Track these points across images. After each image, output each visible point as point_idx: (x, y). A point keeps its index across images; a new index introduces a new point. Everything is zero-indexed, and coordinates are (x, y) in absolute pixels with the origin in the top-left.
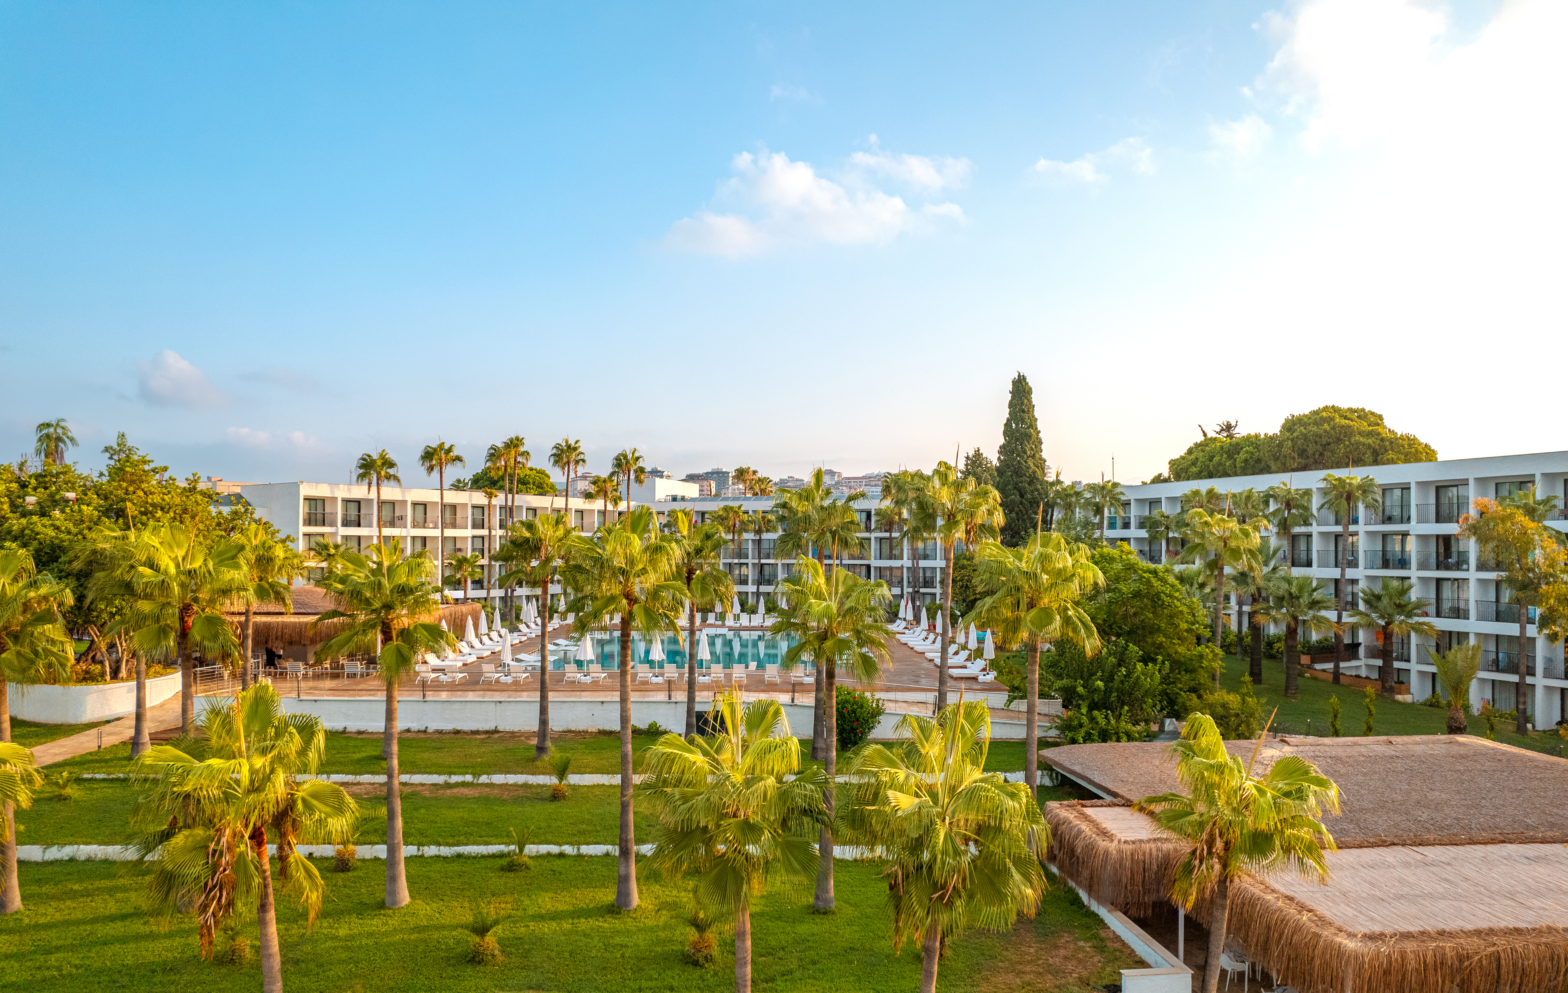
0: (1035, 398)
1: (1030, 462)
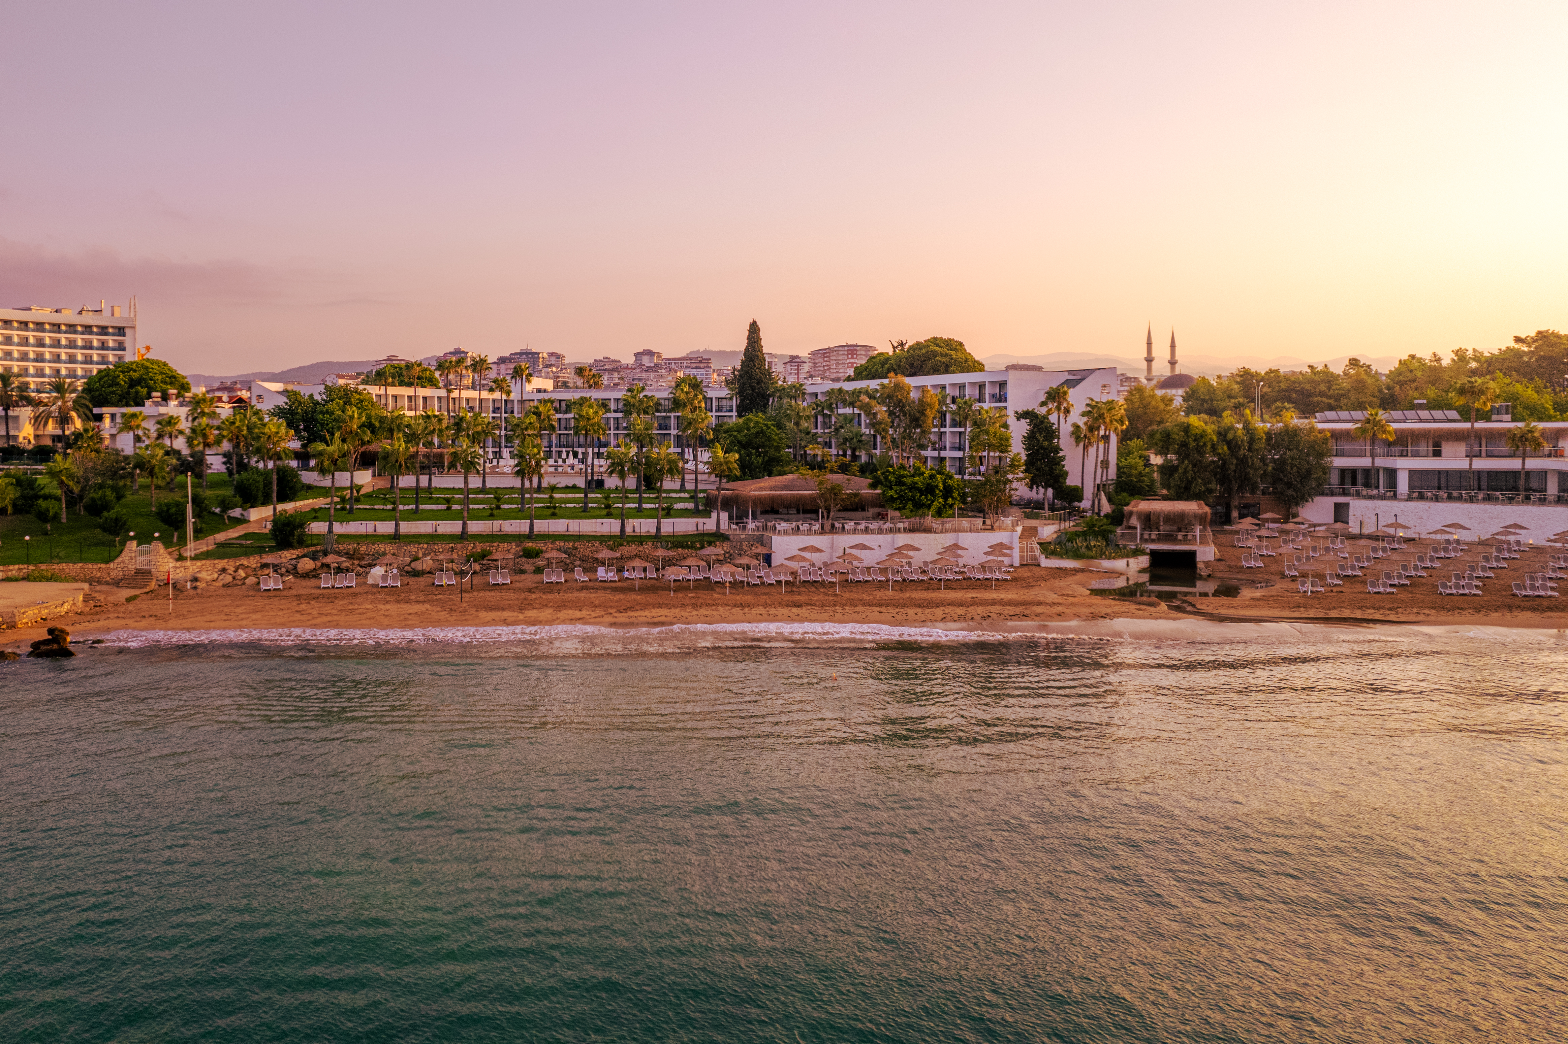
0: (762, 334)
1: (758, 371)
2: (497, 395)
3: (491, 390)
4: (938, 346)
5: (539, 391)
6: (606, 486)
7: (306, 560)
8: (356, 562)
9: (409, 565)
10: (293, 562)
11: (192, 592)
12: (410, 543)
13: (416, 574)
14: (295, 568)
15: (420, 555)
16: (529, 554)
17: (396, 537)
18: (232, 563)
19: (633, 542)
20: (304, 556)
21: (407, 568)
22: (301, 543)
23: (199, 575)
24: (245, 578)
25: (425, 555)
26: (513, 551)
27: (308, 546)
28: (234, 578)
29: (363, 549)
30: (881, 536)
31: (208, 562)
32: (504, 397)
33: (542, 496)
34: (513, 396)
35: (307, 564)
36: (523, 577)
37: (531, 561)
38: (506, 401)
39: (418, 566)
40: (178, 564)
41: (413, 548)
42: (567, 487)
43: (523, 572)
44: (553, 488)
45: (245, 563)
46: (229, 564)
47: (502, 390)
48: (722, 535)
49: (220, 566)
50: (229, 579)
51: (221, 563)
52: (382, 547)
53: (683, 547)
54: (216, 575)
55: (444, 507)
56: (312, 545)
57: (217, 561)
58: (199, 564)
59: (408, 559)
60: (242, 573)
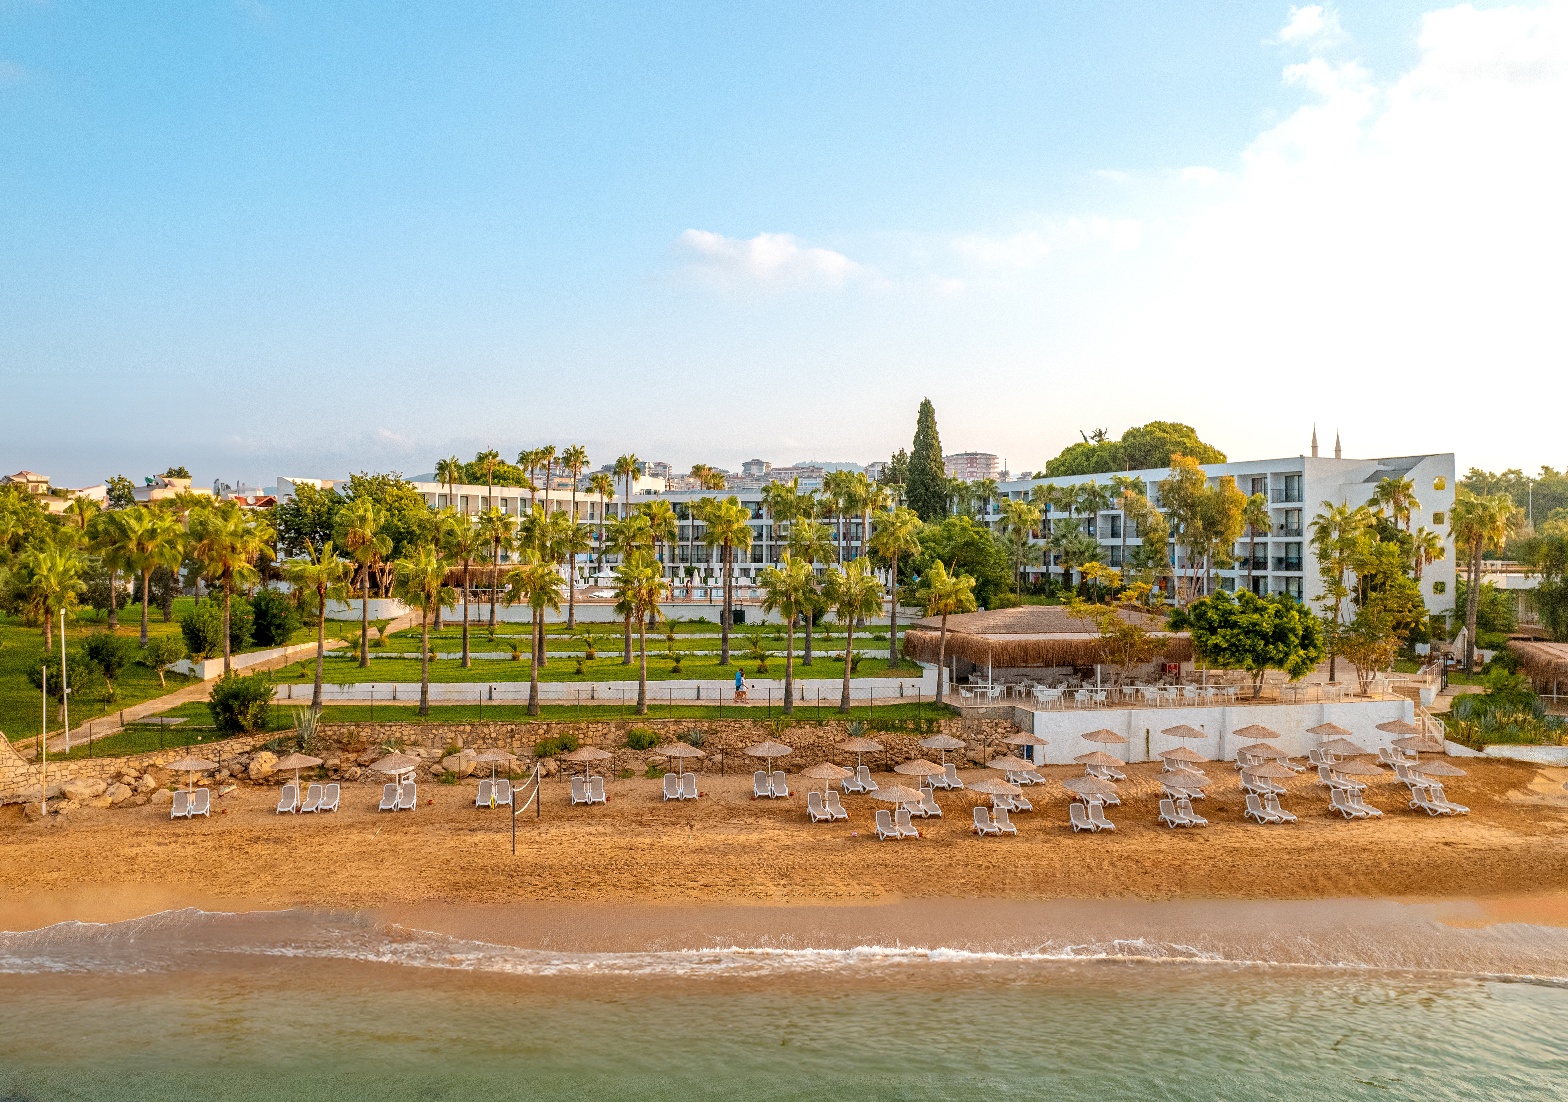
1: (933, 464)
2: (596, 497)
3: (589, 490)
4: (1164, 431)
5: (649, 492)
6: (748, 620)
7: (266, 755)
8: (352, 756)
9: (439, 762)
10: (244, 759)
11: (49, 821)
12: (446, 722)
13: (449, 778)
14: (246, 768)
15: (460, 743)
16: (637, 743)
17: (423, 710)
18: (135, 764)
19: (807, 721)
20: (264, 748)
21: (437, 768)
22: (261, 725)
23: (68, 788)
24: (154, 790)
25: (467, 744)
26: (612, 736)
27: (273, 730)
28: (135, 790)
29: (365, 733)
30: (1204, 710)
31: (90, 763)
32: (606, 500)
33: (656, 636)
34: (616, 498)
35: (266, 762)
36: (629, 784)
37: (641, 754)
38: (607, 505)
39: (453, 764)
40: (33, 769)
41: (447, 733)
42: (691, 622)
43: (627, 774)
44: (673, 626)
45: (160, 761)
46: (127, 766)
47: (602, 489)
48: (947, 707)
49: (112, 770)
50: (124, 792)
51: (115, 765)
52: (397, 731)
53: (886, 728)
54: (103, 786)
55: (508, 655)
56: (279, 729)
57: (107, 761)
58: (73, 766)
59: (438, 752)
60: (150, 781)
